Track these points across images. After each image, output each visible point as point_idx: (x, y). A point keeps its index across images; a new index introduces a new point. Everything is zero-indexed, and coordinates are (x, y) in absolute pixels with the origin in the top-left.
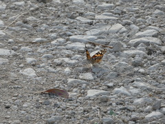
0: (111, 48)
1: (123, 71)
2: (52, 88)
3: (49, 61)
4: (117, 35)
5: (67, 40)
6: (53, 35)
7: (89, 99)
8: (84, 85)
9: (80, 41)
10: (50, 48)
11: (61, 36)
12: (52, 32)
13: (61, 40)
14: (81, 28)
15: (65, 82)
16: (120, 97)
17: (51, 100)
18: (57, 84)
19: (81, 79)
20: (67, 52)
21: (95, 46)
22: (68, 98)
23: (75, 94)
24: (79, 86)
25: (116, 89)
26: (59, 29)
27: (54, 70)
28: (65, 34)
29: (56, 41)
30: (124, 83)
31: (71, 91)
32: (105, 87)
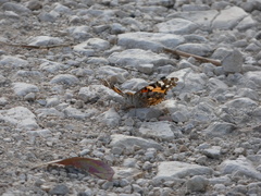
0: (217, 65)
1: (245, 121)
2: (73, 155)
3: (69, 92)
4: (232, 34)
5: (113, 43)
6: (80, 29)
7: (162, 183)
8: (151, 151)
9: (143, 46)
10: (70, 62)
11: (97, 33)
12: (76, 22)
13: (98, 41)
14: (147, 16)
15: (105, 142)
16: (236, 181)
17: (70, 184)
18: (85, 147)
19: (145, 137)
20: (112, 72)
21: (178, 58)
22: (111, 180)
23: (129, 170)
24: (138, 151)
25: (227, 162)
26: (94, 16)
27: (78, 113)
28: (107, 29)
29: (84, 44)
30: (247, 147)
31: (120, 164)
32: (200, 157)
